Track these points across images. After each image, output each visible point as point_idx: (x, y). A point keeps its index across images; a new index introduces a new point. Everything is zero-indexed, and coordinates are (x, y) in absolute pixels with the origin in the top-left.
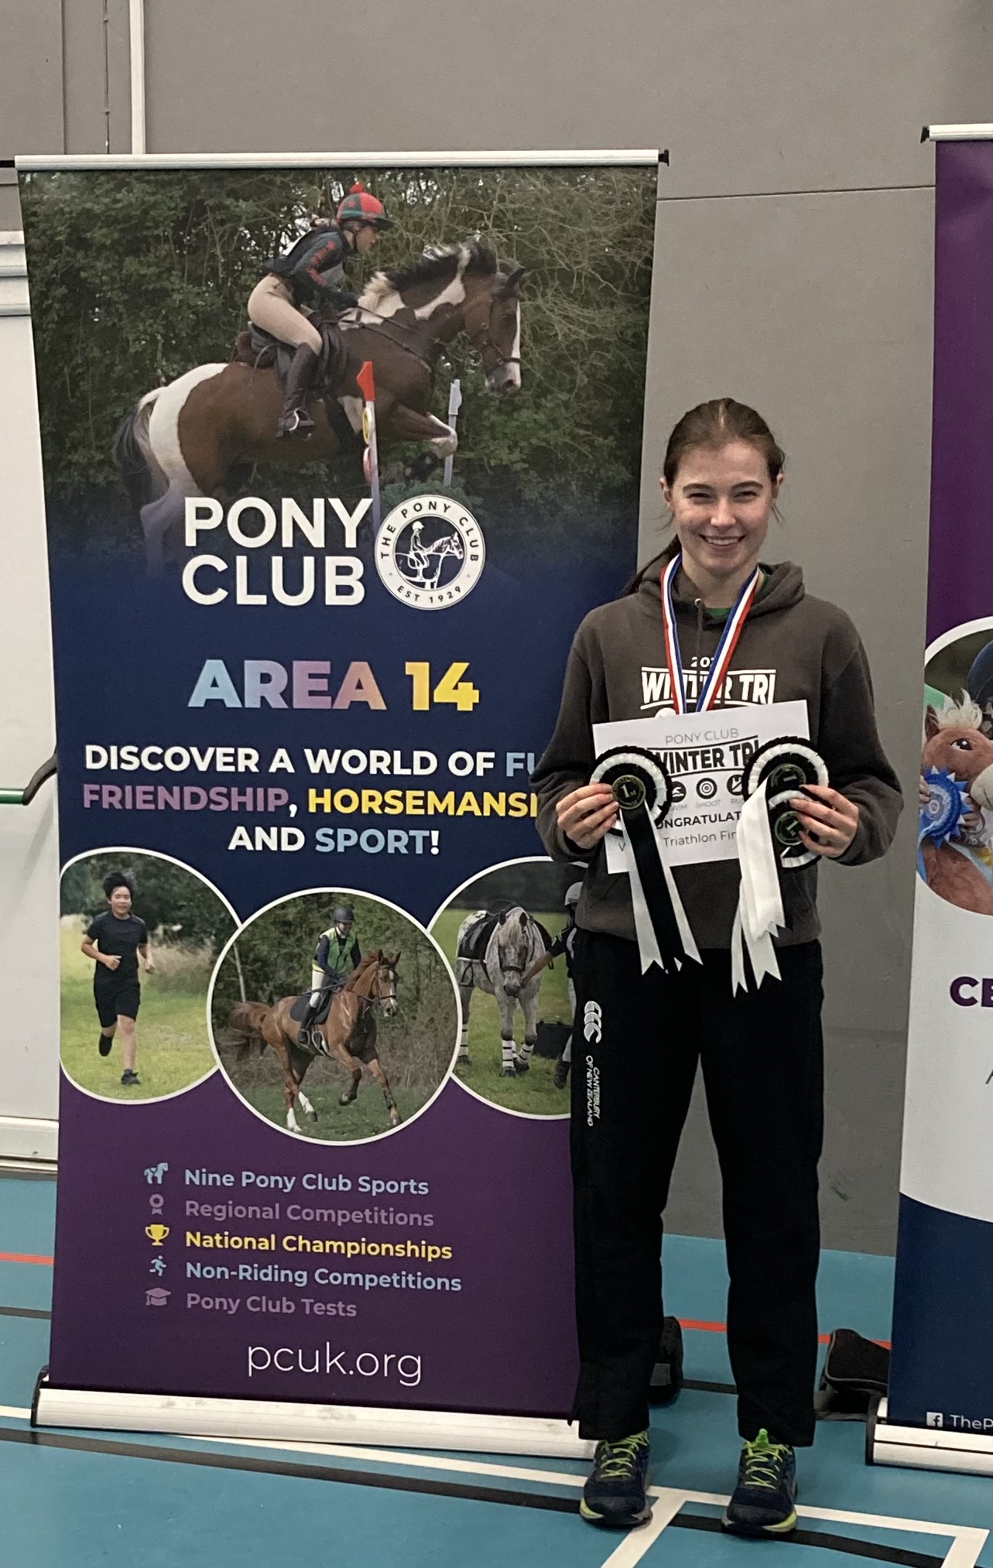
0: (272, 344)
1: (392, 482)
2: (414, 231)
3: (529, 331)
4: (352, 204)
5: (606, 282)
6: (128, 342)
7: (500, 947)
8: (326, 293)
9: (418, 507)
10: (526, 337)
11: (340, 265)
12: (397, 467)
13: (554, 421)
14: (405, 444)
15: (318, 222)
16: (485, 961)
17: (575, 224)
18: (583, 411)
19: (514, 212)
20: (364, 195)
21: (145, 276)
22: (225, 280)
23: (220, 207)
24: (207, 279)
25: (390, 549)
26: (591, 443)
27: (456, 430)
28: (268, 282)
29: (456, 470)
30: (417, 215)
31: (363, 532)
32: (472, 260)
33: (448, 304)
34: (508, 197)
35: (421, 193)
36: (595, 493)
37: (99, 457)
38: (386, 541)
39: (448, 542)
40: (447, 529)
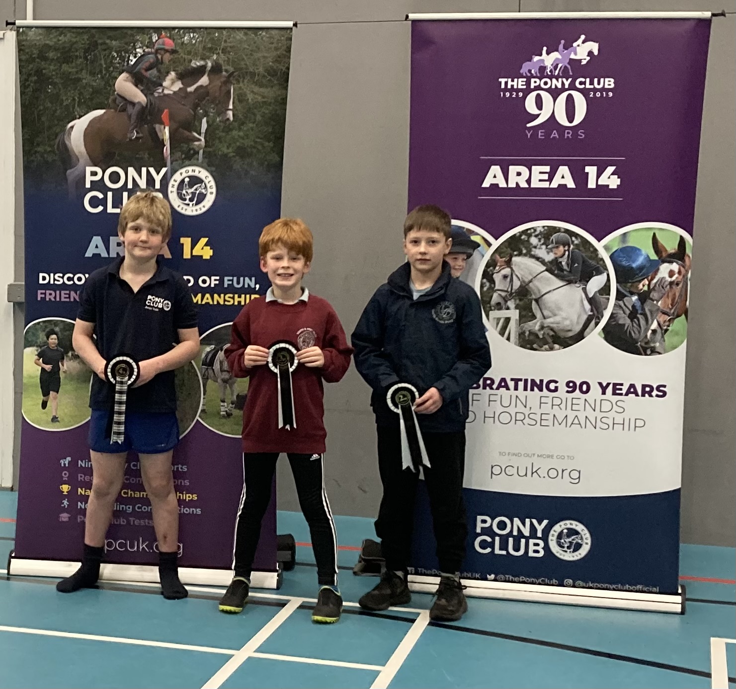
0: (125, 102)
1: (177, 160)
2: (188, 55)
3: (236, 97)
4: (161, 43)
5: (269, 77)
6: (63, 101)
7: (220, 362)
8: (148, 79)
9: (187, 172)
10: (235, 99)
12: (178, 155)
13: (247, 135)
14: (182, 145)
15: (146, 50)
16: (213, 368)
17: (256, 52)
18: (259, 131)
19: (231, 47)
20: (167, 40)
21: (70, 73)
22: (105, 74)
23: (104, 43)
24: (98, 74)
25: (175, 189)
26: (262, 145)
27: (205, 138)
28: (124, 75)
29: (204, 156)
30: (189, 48)
31: (163, 182)
32: (212, 67)
33: (201, 86)
34: (228, 41)
35: (191, 39)
36: (265, 166)
37: (49, 149)
38: (173, 186)
39: (200, 186)
40: (201, 181)
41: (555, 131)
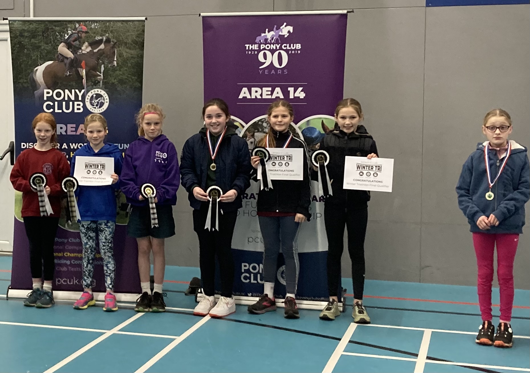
1: (89, 86)
2: (94, 34)
3: (118, 55)
4: (80, 28)
5: (134, 45)
6: (32, 57)
8: (75, 46)
9: (94, 92)
11: (78, 41)
12: (90, 83)
13: (123, 73)
14: (92, 78)
15: (73, 32)
17: (127, 32)
18: (130, 71)
19: (115, 30)
20: (83, 27)
21: (36, 43)
22: (53, 44)
23: (52, 28)
24: (49, 44)
25: (89, 100)
26: (132, 79)
27: (103, 75)
28: (62, 44)
29: (103, 84)
30: (94, 30)
31: (83, 97)
32: (106, 40)
33: (100, 50)
34: (113, 27)
35: (95, 26)
36: (133, 88)
37: (25, 81)
38: (88, 99)
39: (101, 99)
40: (101, 96)
41: (273, 70)
